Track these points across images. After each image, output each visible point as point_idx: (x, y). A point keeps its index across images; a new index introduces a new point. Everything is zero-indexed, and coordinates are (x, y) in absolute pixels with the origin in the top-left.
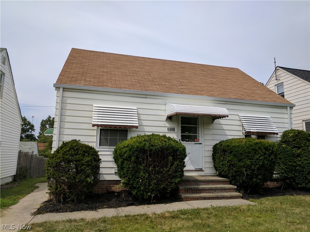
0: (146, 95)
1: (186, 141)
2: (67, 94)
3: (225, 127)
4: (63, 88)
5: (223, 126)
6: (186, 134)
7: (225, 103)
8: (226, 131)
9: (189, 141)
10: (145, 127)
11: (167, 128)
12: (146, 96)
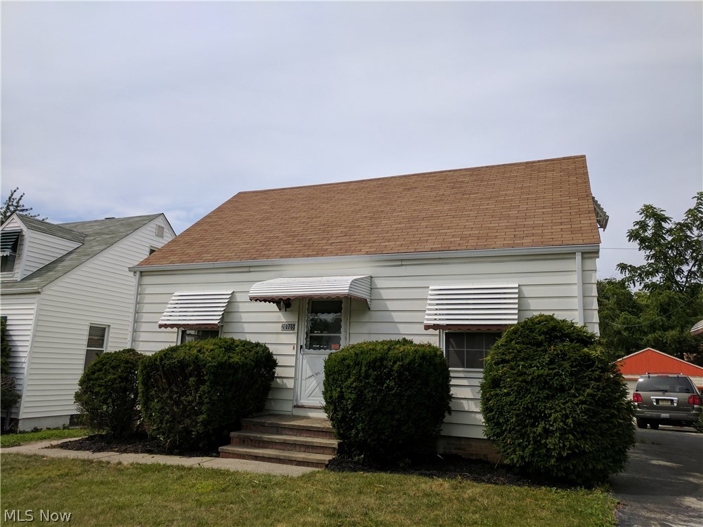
0: (250, 266)
1: (315, 349)
2: (147, 280)
3: (397, 317)
4: (141, 272)
5: (393, 314)
6: (317, 334)
7: (399, 263)
8: (398, 325)
9: (320, 348)
10: (245, 325)
11: (281, 325)
12: (249, 269)
